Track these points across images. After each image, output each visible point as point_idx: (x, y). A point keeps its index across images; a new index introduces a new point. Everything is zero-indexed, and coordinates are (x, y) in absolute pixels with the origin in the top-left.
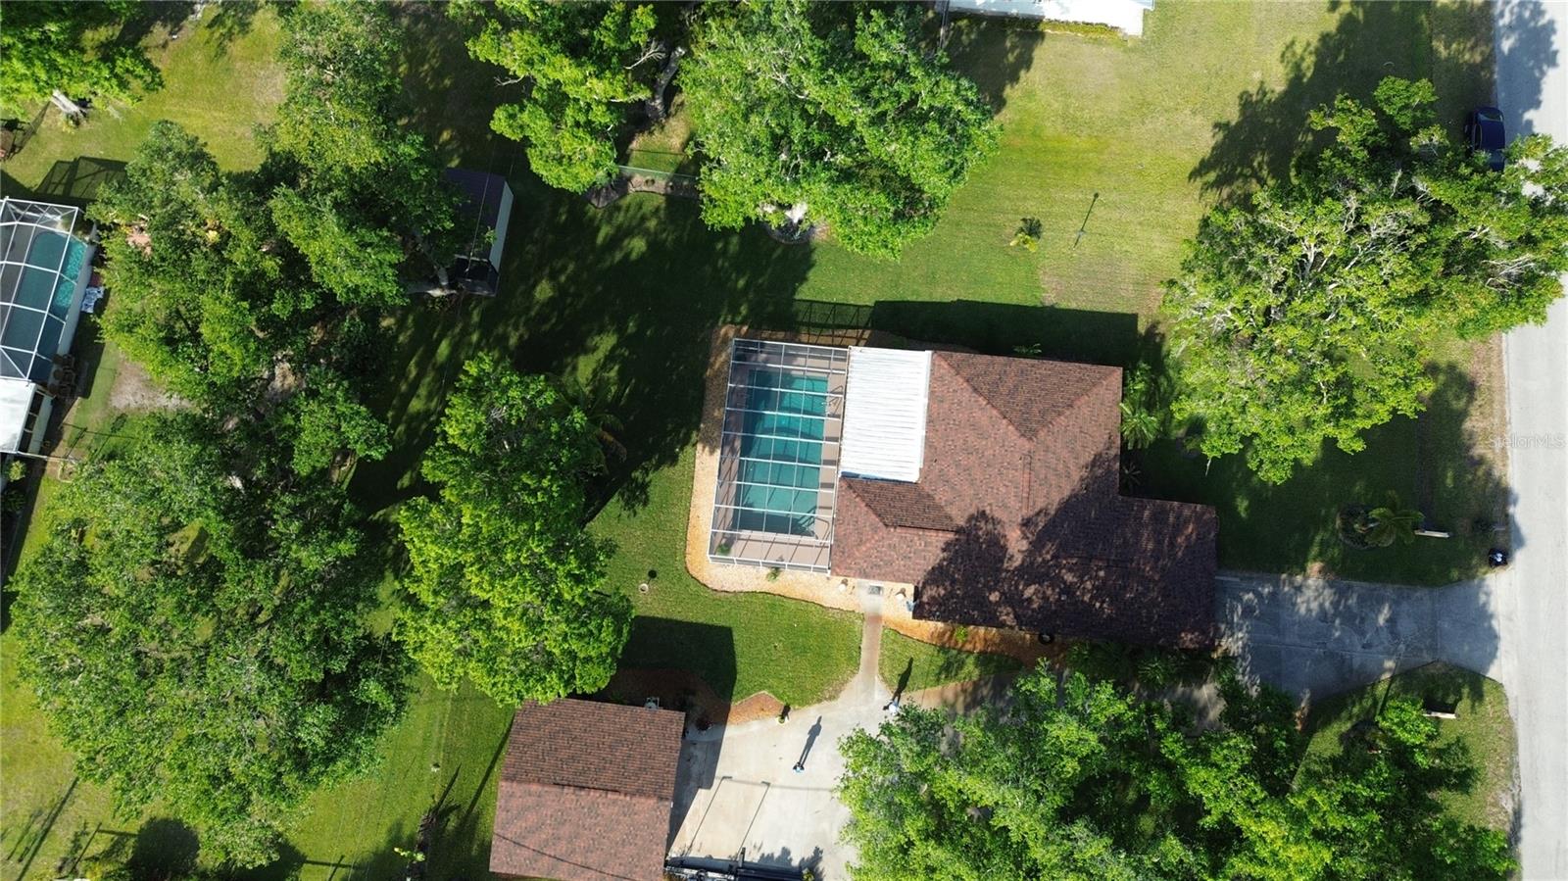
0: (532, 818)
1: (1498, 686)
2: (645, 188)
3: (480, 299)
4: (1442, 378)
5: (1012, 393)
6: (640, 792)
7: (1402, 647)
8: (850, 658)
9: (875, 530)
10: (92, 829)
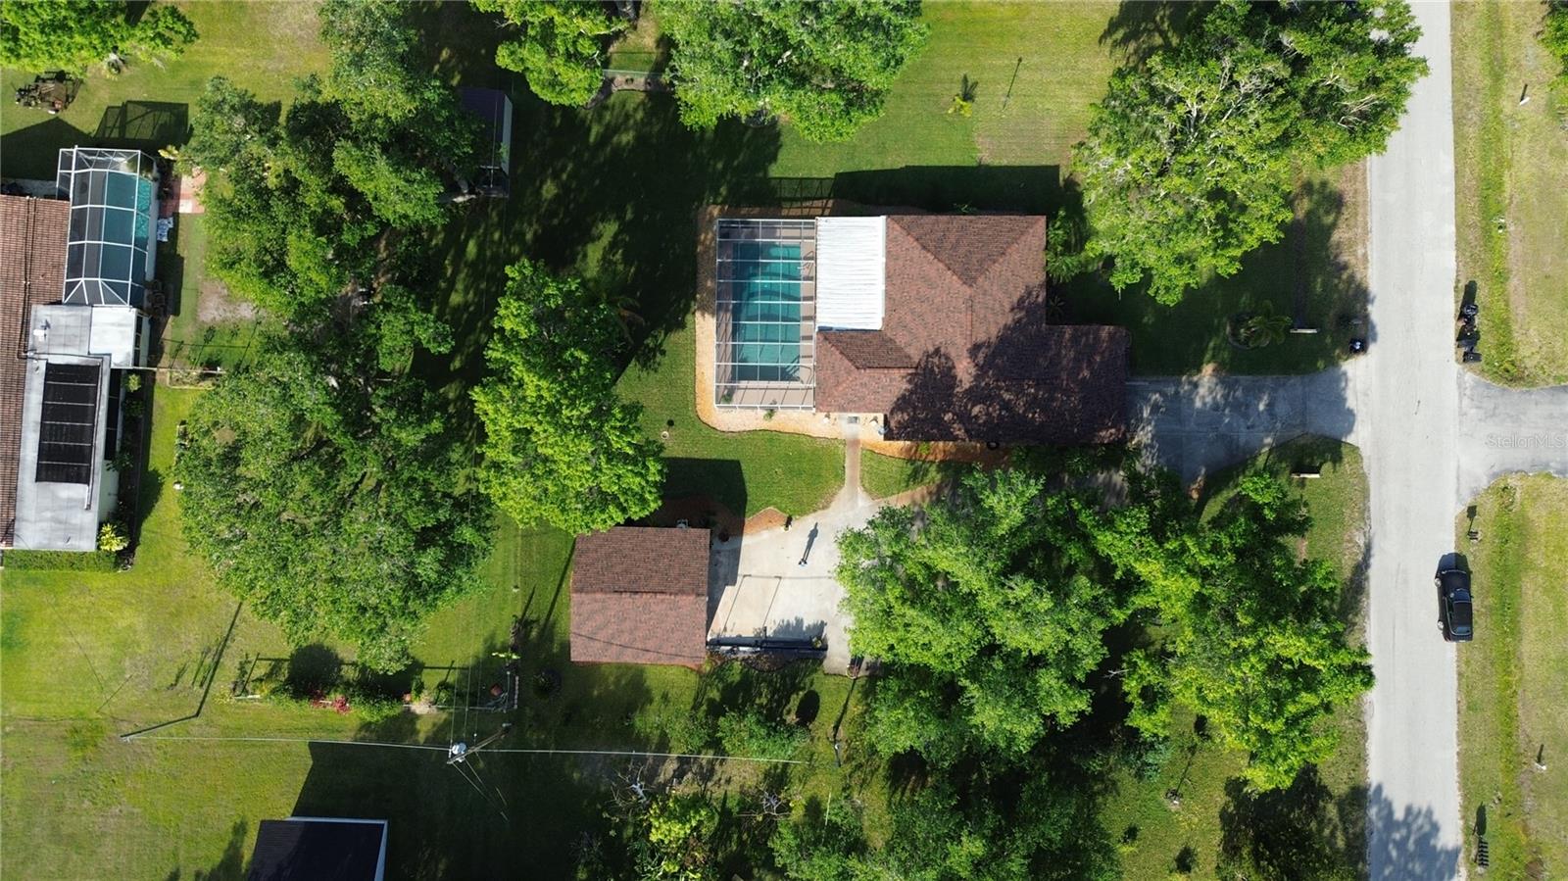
0: (600, 619)
1: (1355, 449)
2: (626, 87)
3: (497, 202)
4: (1315, 197)
5: (954, 248)
6: (682, 592)
7: (1279, 425)
8: (837, 476)
9: (849, 373)
10: (252, 658)
